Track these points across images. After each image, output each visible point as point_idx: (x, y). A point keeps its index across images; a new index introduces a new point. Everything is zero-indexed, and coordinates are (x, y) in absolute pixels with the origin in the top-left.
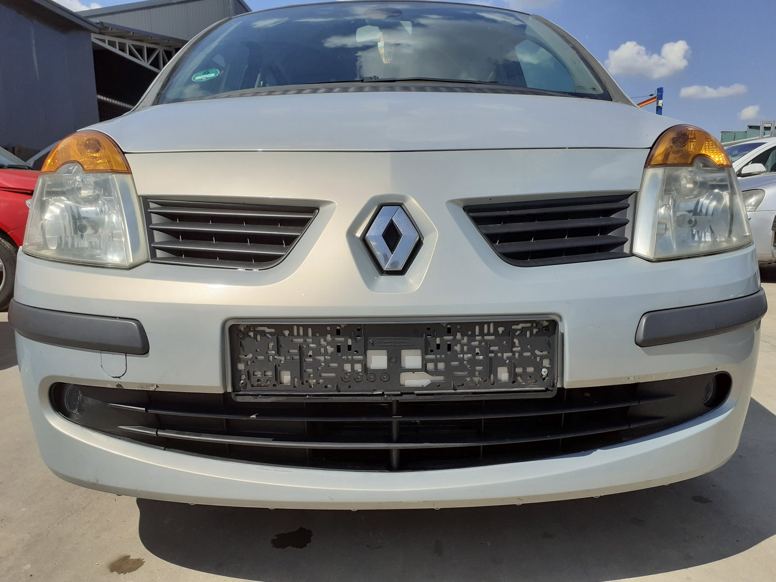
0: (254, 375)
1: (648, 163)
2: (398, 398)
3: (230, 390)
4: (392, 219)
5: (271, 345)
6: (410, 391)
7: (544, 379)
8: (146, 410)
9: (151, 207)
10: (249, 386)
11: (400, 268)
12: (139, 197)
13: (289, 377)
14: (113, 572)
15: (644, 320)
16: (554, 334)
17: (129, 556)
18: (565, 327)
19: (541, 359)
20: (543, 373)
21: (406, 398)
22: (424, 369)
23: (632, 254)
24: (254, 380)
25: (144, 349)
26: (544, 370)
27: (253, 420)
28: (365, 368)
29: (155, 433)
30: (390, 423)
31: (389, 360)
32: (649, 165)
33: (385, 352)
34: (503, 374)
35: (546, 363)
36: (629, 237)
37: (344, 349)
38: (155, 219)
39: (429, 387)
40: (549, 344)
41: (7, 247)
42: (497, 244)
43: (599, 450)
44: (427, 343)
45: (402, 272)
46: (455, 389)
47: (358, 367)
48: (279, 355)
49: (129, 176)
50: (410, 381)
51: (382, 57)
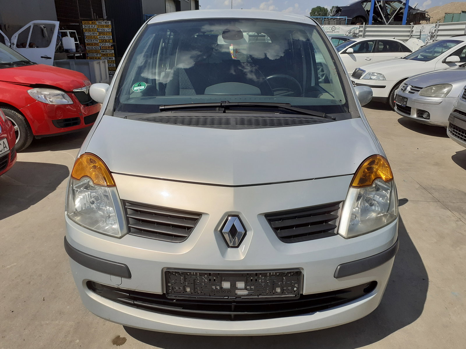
0: (175, 288)
1: (351, 185)
2: (234, 300)
3: (165, 292)
4: (233, 224)
5: (182, 278)
6: (240, 297)
7: (295, 291)
8: (129, 295)
9: (126, 205)
10: (173, 292)
11: (236, 245)
12: (121, 200)
13: (189, 290)
14: (114, 344)
15: (339, 267)
16: (300, 275)
17: (120, 336)
18: (305, 273)
19: (294, 284)
20: (294, 290)
21: (238, 300)
22: (246, 289)
23: (338, 234)
24: (175, 290)
25: (129, 276)
26: (295, 288)
27: (174, 302)
28: (221, 288)
29: (133, 302)
30: (231, 306)
31: (231, 285)
32: (352, 186)
33: (230, 282)
34: (278, 290)
35: (296, 285)
36: (337, 226)
37: (212, 280)
38: (129, 211)
39: (247, 295)
40: (298, 279)
41: (19, 117)
42: (279, 231)
43: (318, 313)
44: (247, 280)
45: (238, 247)
46: (258, 296)
47: (218, 287)
48: (186, 282)
49: (115, 188)
50: (239, 293)
51: (231, 55)
